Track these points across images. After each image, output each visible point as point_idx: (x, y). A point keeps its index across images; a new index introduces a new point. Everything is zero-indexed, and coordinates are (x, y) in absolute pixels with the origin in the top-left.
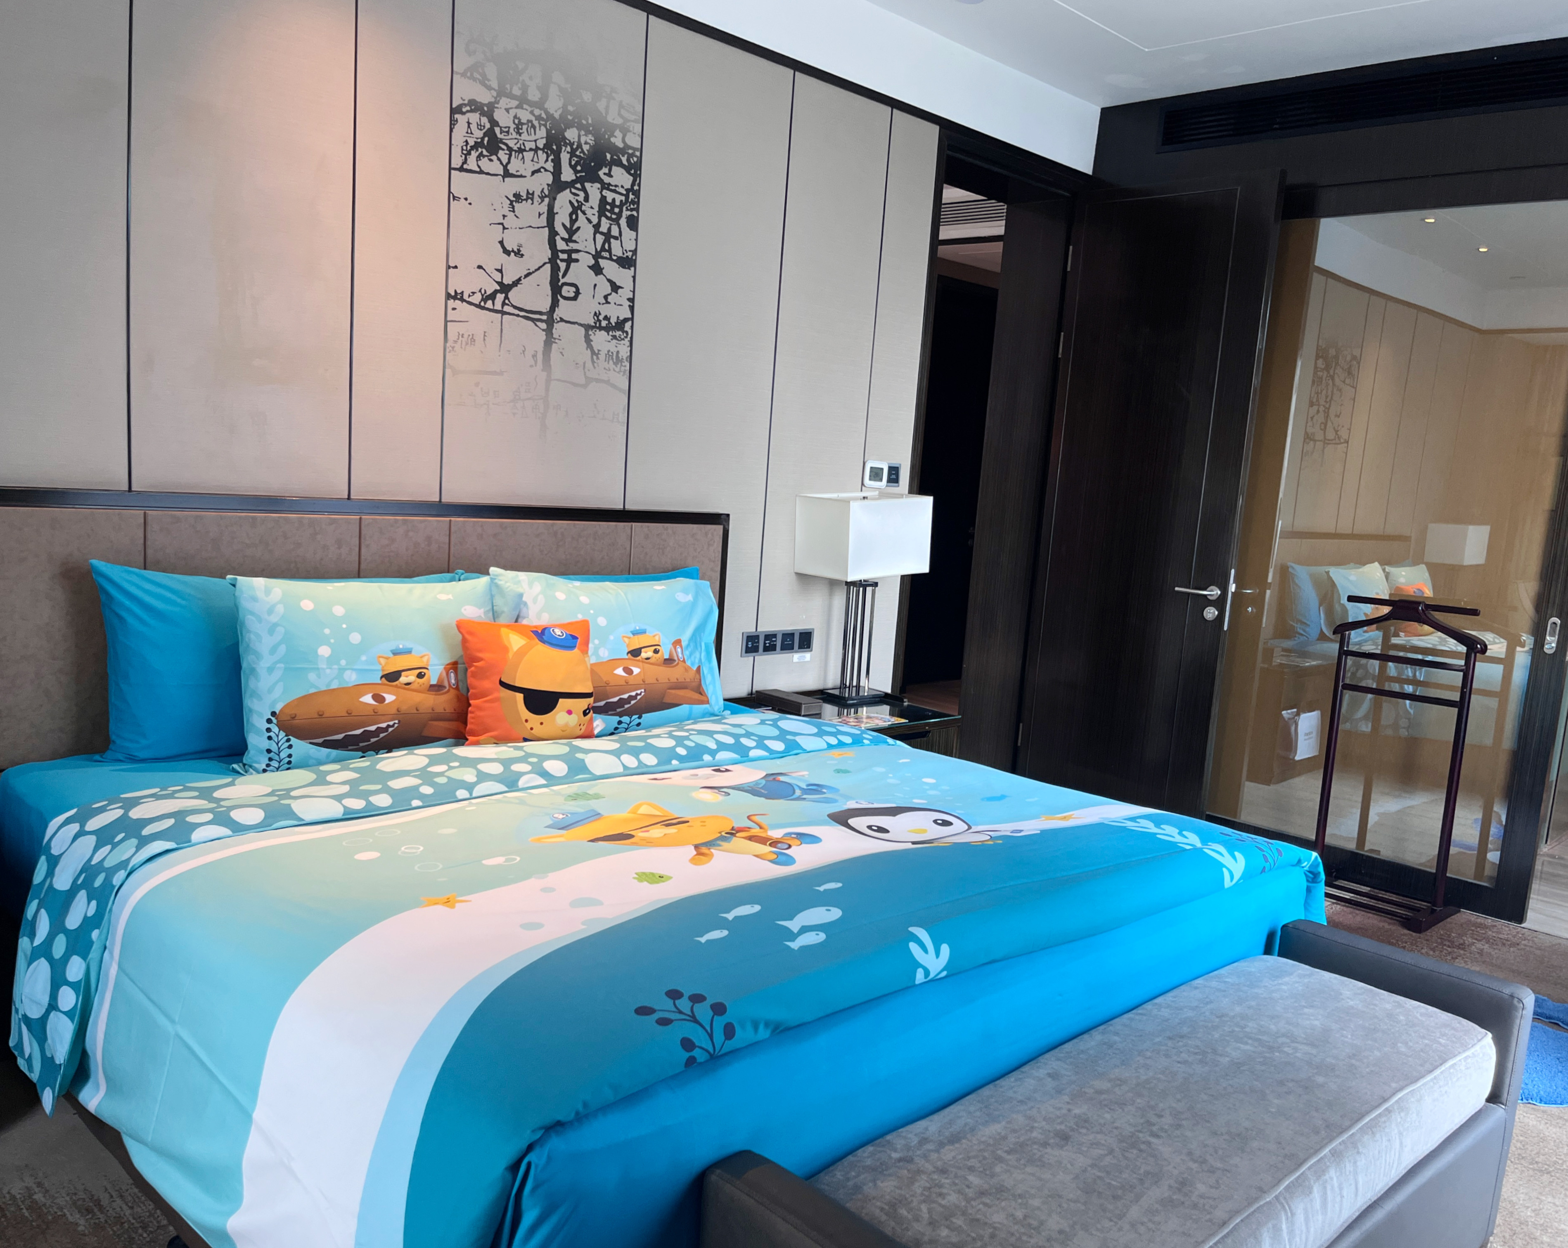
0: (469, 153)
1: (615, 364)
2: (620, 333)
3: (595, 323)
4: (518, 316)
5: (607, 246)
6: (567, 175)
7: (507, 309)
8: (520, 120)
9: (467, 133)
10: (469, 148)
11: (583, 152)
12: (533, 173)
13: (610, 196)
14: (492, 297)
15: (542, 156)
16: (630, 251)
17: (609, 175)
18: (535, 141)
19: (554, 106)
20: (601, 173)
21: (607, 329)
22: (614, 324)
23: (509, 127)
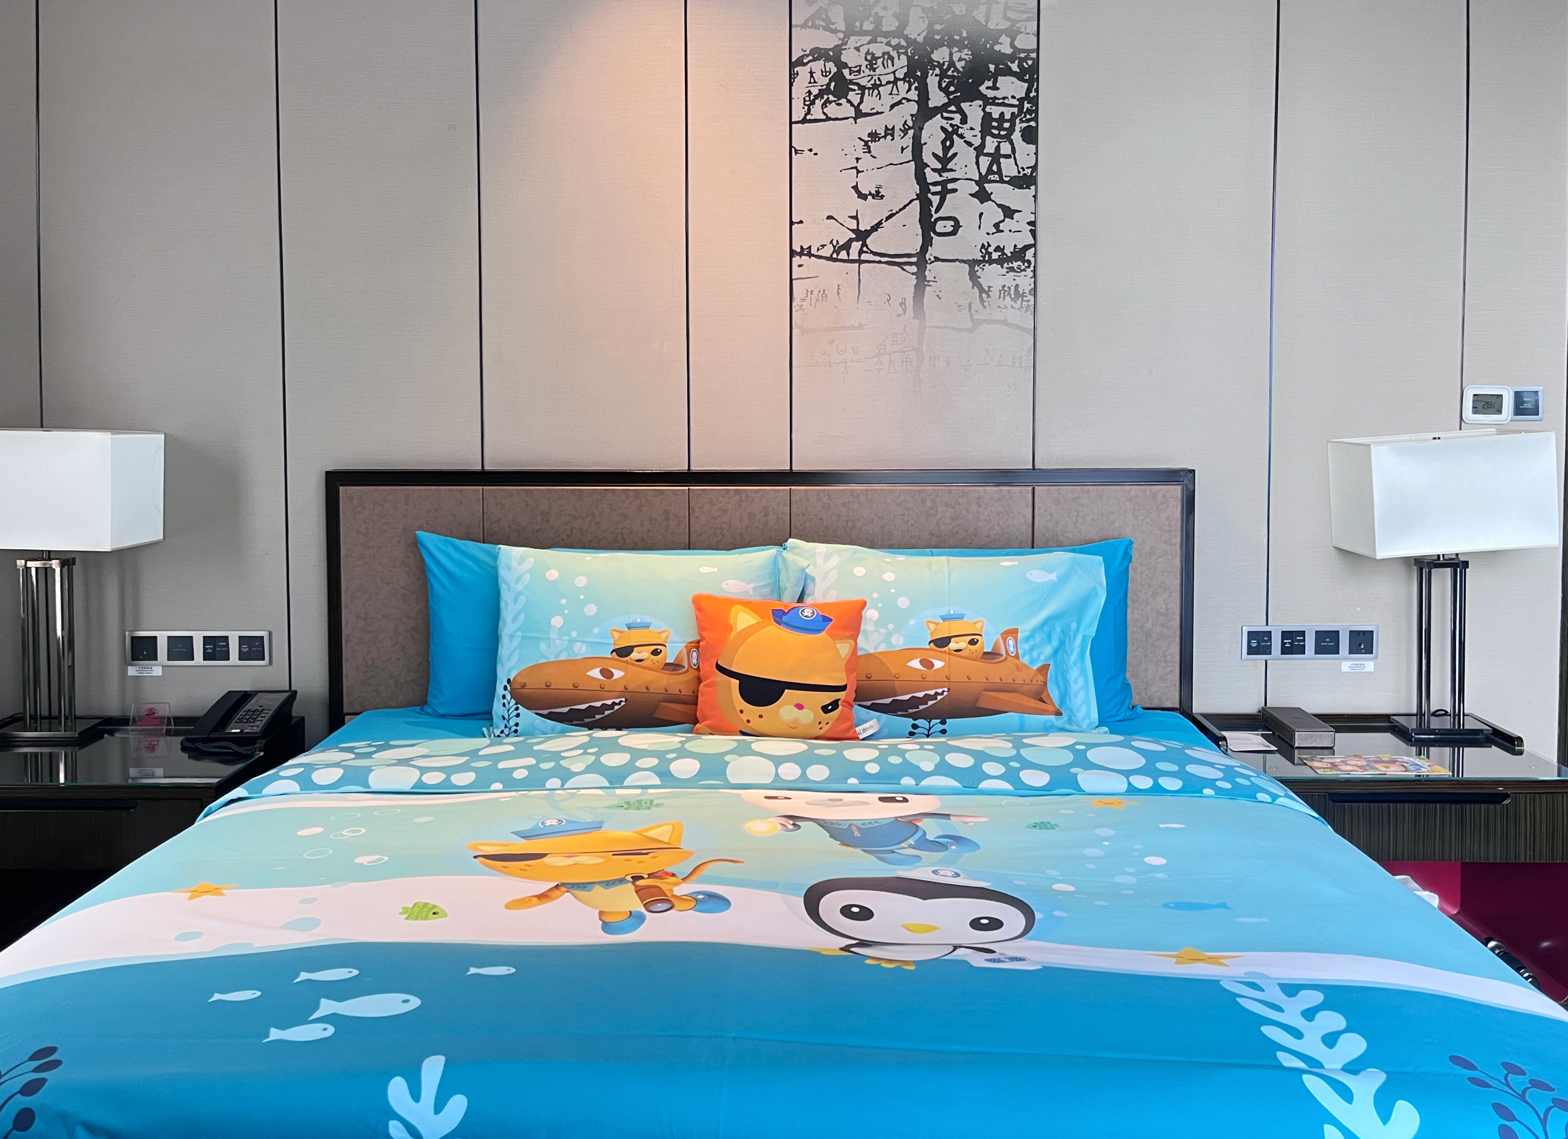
0: (813, 103)
1: (1014, 300)
2: (1019, 263)
3: (984, 257)
4: (880, 262)
5: (995, 168)
6: (937, 98)
7: (864, 257)
8: (873, 54)
9: (810, 83)
10: (812, 97)
11: (956, 70)
12: (892, 107)
13: (995, 112)
14: (847, 246)
15: (903, 86)
16: (1027, 168)
17: (995, 88)
18: (894, 72)
19: (916, 31)
20: (982, 89)
21: (1000, 262)
22: (1009, 255)
23: (860, 66)
